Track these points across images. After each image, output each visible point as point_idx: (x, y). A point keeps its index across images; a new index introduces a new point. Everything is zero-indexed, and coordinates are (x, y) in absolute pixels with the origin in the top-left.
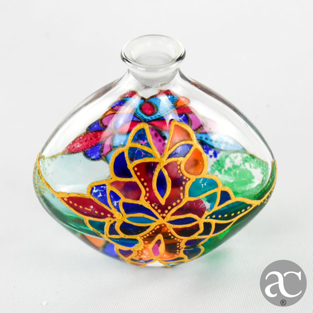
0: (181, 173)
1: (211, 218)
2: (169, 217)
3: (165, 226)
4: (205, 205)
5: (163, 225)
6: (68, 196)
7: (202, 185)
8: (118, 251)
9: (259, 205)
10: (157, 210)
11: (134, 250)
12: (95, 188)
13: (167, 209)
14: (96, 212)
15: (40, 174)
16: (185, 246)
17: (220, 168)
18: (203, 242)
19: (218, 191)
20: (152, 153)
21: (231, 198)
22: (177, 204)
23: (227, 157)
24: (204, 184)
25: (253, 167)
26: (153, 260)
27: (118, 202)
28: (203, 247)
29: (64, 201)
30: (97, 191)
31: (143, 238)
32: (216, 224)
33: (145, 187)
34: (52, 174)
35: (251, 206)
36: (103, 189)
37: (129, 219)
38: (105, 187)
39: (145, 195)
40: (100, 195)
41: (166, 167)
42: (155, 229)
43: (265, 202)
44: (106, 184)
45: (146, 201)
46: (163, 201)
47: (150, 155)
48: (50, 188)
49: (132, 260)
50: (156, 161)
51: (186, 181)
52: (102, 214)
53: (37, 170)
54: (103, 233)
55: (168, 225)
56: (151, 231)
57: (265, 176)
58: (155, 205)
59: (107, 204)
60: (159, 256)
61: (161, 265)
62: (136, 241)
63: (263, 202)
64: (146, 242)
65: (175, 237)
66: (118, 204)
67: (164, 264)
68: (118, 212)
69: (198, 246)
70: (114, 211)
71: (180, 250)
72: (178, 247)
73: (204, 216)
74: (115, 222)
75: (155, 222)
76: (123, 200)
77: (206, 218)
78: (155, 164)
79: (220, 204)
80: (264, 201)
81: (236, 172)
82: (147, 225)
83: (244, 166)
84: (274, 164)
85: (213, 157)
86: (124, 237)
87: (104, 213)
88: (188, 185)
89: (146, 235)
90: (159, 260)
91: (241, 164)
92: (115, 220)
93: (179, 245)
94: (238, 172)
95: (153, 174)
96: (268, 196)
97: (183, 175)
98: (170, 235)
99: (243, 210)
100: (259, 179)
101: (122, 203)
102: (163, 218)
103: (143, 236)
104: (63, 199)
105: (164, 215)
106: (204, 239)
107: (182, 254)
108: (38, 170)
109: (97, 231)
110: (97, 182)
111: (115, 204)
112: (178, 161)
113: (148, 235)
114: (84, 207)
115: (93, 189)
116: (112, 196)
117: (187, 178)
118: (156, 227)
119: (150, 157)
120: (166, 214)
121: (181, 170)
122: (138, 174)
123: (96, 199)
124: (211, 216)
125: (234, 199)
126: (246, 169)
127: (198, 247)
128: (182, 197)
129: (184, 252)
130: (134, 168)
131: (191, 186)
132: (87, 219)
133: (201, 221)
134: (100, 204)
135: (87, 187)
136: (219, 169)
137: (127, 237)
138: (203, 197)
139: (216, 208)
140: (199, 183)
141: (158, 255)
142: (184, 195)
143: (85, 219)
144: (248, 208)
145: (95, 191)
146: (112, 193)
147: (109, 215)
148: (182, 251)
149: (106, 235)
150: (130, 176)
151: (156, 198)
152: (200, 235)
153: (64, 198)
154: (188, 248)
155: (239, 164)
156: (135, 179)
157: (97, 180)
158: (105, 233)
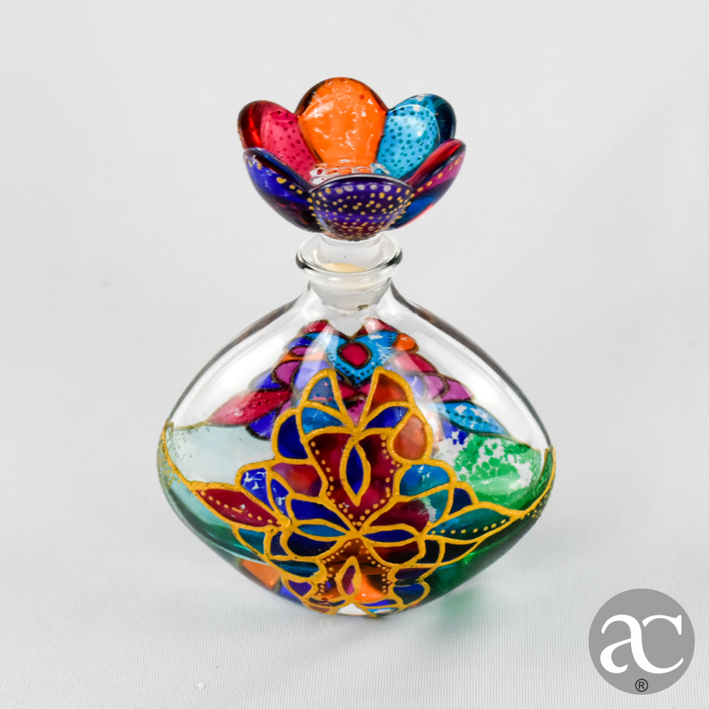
0: (388, 454)
1: (439, 533)
2: (367, 528)
3: (361, 543)
4: (426, 510)
5: (357, 541)
6: (206, 488)
7: (424, 477)
8: (288, 584)
9: (522, 519)
10: (346, 515)
11: (313, 583)
12: (247, 474)
13: (364, 514)
14: (250, 515)
15: (166, 452)
16: (396, 580)
17: (470, 463)
18: (426, 575)
19: (450, 488)
20: (340, 420)
21: (473, 502)
22: (381, 506)
23: (479, 444)
24: (425, 474)
25: (520, 460)
26: (345, 603)
27: (284, 498)
28: (425, 583)
29: (201, 496)
30: (251, 479)
31: (325, 562)
32: (447, 545)
33: (328, 475)
34: (191, 456)
35: (507, 519)
36: (260, 476)
37: (301, 527)
38: (263, 474)
39: (326, 488)
40: (256, 487)
41: (362, 443)
42: (345, 547)
43: (534, 516)
44: (266, 468)
45: (330, 498)
46: (356, 500)
47: (336, 423)
48: (180, 475)
49: (312, 600)
50: (347, 432)
51: (395, 468)
52: (259, 518)
53: (162, 445)
54: (262, 552)
55: (366, 541)
56: (339, 551)
57: (535, 474)
58: (344, 507)
59: (267, 503)
60: (353, 595)
61: (361, 612)
62: (314, 567)
63: (529, 514)
64: (331, 569)
65: (377, 563)
66: (283, 501)
67: (364, 610)
68: (284, 516)
69: (418, 581)
70: (276, 513)
71: (388, 585)
72: (384, 580)
73: (427, 529)
74: (279, 533)
75: (343, 534)
76: (292, 495)
77: (429, 533)
78: (346, 437)
79: (453, 511)
80: (532, 512)
81: (494, 469)
82: (331, 539)
83: (507, 460)
84: (549, 454)
85: (458, 442)
86: (295, 560)
87: (262, 516)
88: (399, 476)
89: (329, 557)
90: (354, 603)
91: (501, 457)
92: (281, 529)
93: (385, 577)
94: (497, 469)
95: (341, 454)
96: (538, 505)
97: (391, 459)
98: (369, 558)
99: (494, 525)
100: (527, 480)
101: (290, 501)
102: (358, 528)
103: (325, 559)
104: (199, 492)
105: (359, 524)
106: (428, 569)
107: (392, 595)
108: (163, 447)
109: (252, 548)
110: (251, 464)
111: (280, 503)
112: (383, 434)
113: (333, 557)
114: (231, 506)
115: (244, 476)
116: (274, 489)
117: (397, 463)
118: (346, 543)
119: (336, 425)
120: (363, 522)
121: (388, 450)
122: (317, 452)
123: (249, 494)
124: (437, 530)
125: (477, 505)
126: (509, 464)
127: (419, 583)
128: (388, 495)
129: (396, 590)
130: (310, 443)
131: (403, 477)
132: (236, 527)
133: (421, 538)
134: (256, 502)
135: (235, 473)
136: (467, 464)
137: (301, 559)
138: (424, 497)
139: (446, 517)
140: (417, 473)
141: (352, 593)
142: (391, 492)
143: (233, 527)
144: (503, 522)
145: (248, 480)
146: (274, 483)
147: (270, 521)
148: (391, 588)
149: (267, 554)
150: (304, 456)
151: (345, 494)
152: (420, 561)
153: (201, 491)
154: (402, 583)
155: (498, 457)
156: (311, 461)
157: (253, 462)
158: (265, 552)
